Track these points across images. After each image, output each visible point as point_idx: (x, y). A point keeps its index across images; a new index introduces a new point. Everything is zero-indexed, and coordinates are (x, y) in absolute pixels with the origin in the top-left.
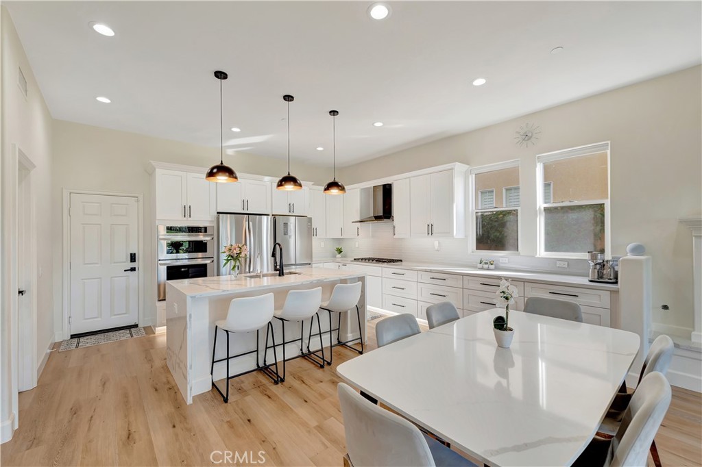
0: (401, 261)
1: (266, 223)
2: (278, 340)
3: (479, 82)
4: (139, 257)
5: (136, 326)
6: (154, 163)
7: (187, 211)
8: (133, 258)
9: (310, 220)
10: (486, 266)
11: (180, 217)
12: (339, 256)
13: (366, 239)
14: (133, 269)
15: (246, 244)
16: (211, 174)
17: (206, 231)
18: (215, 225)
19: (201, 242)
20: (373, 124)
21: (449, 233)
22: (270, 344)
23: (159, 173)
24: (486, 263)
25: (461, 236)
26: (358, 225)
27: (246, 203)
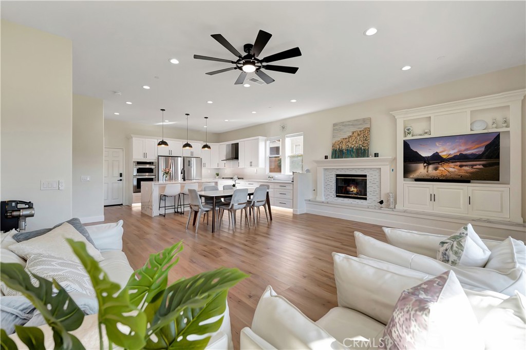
0: (243, 178)
1: (180, 160)
2: (182, 204)
4: (124, 175)
5: (122, 205)
6: (132, 135)
7: (145, 155)
8: (121, 175)
9: (201, 159)
11: (142, 157)
12: (217, 177)
13: (229, 168)
14: (121, 180)
15: (170, 168)
16: (159, 144)
17: (153, 164)
18: (157, 161)
19: (151, 168)
21: (257, 165)
22: (179, 204)
23: (134, 139)
24: (271, 178)
25: (263, 167)
26: (225, 162)
27: (170, 152)
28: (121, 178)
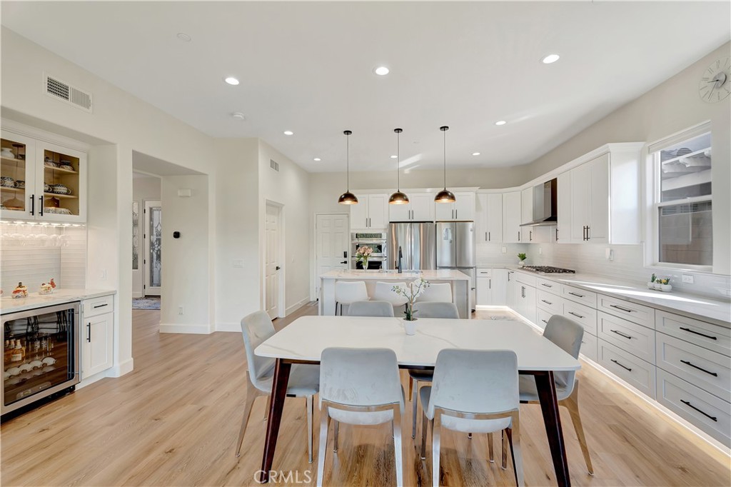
0: (573, 272)
3: (551, 59)
4: (349, 255)
7: (368, 222)
8: (345, 255)
10: (657, 286)
11: (365, 227)
12: (522, 262)
14: (345, 262)
16: (341, 200)
17: (381, 237)
18: (388, 232)
20: (495, 124)
21: (604, 237)
24: (660, 282)
26: (530, 228)
27: (411, 213)
28: (346, 259)
